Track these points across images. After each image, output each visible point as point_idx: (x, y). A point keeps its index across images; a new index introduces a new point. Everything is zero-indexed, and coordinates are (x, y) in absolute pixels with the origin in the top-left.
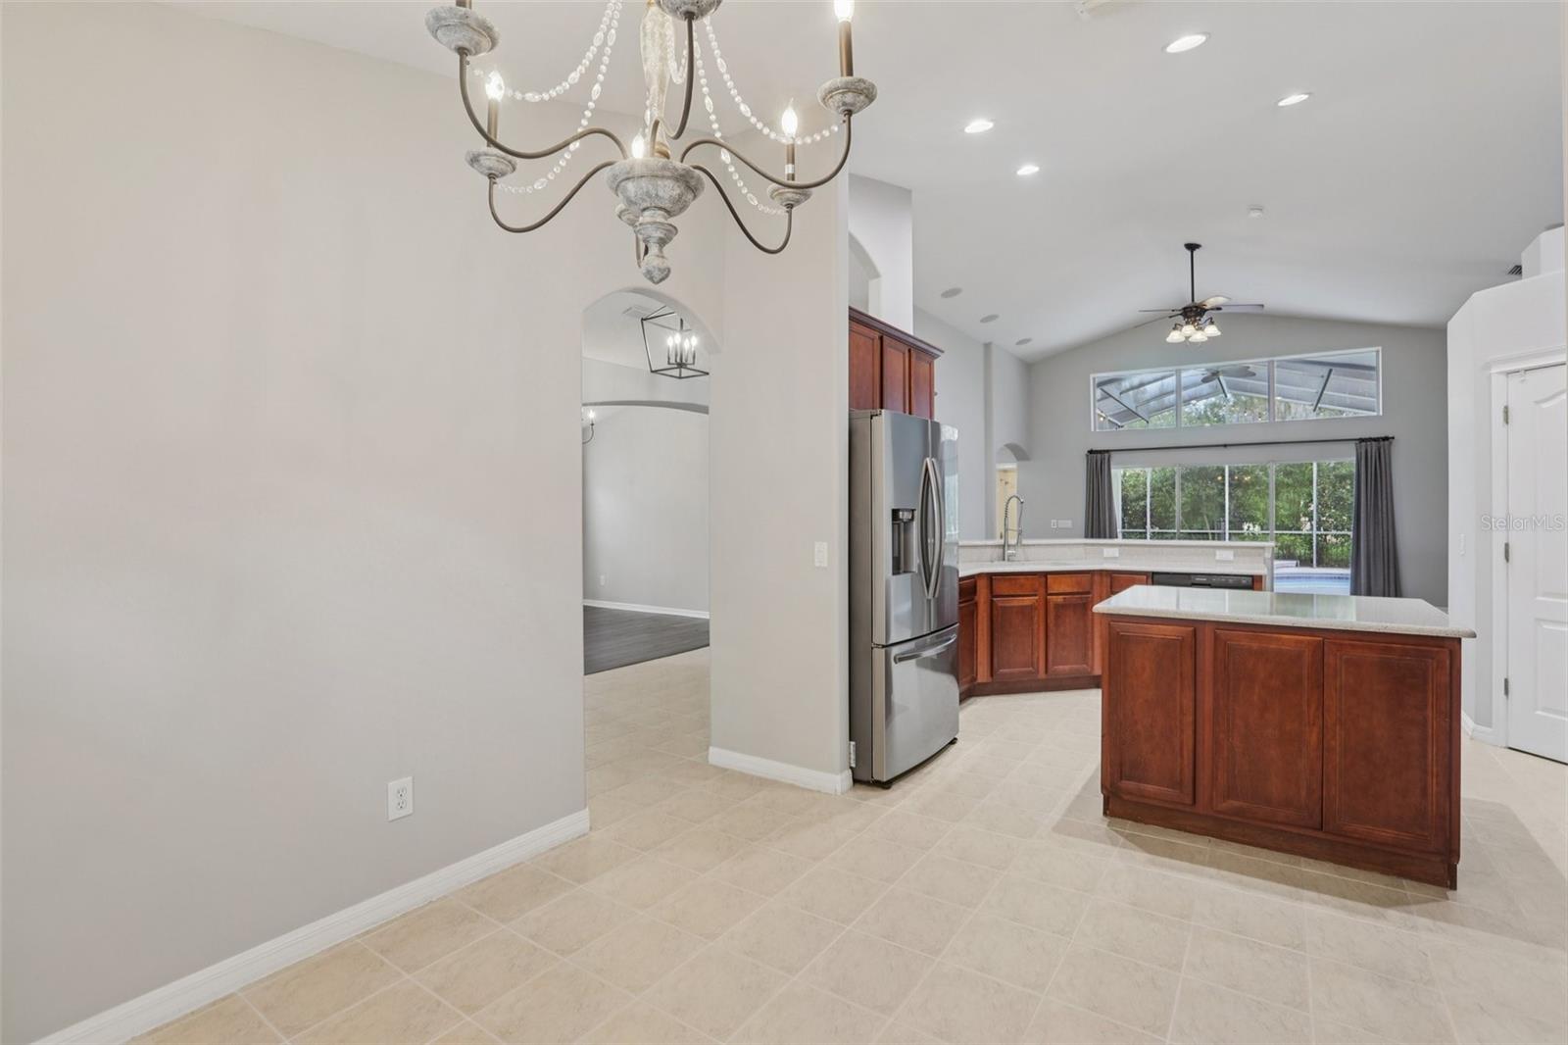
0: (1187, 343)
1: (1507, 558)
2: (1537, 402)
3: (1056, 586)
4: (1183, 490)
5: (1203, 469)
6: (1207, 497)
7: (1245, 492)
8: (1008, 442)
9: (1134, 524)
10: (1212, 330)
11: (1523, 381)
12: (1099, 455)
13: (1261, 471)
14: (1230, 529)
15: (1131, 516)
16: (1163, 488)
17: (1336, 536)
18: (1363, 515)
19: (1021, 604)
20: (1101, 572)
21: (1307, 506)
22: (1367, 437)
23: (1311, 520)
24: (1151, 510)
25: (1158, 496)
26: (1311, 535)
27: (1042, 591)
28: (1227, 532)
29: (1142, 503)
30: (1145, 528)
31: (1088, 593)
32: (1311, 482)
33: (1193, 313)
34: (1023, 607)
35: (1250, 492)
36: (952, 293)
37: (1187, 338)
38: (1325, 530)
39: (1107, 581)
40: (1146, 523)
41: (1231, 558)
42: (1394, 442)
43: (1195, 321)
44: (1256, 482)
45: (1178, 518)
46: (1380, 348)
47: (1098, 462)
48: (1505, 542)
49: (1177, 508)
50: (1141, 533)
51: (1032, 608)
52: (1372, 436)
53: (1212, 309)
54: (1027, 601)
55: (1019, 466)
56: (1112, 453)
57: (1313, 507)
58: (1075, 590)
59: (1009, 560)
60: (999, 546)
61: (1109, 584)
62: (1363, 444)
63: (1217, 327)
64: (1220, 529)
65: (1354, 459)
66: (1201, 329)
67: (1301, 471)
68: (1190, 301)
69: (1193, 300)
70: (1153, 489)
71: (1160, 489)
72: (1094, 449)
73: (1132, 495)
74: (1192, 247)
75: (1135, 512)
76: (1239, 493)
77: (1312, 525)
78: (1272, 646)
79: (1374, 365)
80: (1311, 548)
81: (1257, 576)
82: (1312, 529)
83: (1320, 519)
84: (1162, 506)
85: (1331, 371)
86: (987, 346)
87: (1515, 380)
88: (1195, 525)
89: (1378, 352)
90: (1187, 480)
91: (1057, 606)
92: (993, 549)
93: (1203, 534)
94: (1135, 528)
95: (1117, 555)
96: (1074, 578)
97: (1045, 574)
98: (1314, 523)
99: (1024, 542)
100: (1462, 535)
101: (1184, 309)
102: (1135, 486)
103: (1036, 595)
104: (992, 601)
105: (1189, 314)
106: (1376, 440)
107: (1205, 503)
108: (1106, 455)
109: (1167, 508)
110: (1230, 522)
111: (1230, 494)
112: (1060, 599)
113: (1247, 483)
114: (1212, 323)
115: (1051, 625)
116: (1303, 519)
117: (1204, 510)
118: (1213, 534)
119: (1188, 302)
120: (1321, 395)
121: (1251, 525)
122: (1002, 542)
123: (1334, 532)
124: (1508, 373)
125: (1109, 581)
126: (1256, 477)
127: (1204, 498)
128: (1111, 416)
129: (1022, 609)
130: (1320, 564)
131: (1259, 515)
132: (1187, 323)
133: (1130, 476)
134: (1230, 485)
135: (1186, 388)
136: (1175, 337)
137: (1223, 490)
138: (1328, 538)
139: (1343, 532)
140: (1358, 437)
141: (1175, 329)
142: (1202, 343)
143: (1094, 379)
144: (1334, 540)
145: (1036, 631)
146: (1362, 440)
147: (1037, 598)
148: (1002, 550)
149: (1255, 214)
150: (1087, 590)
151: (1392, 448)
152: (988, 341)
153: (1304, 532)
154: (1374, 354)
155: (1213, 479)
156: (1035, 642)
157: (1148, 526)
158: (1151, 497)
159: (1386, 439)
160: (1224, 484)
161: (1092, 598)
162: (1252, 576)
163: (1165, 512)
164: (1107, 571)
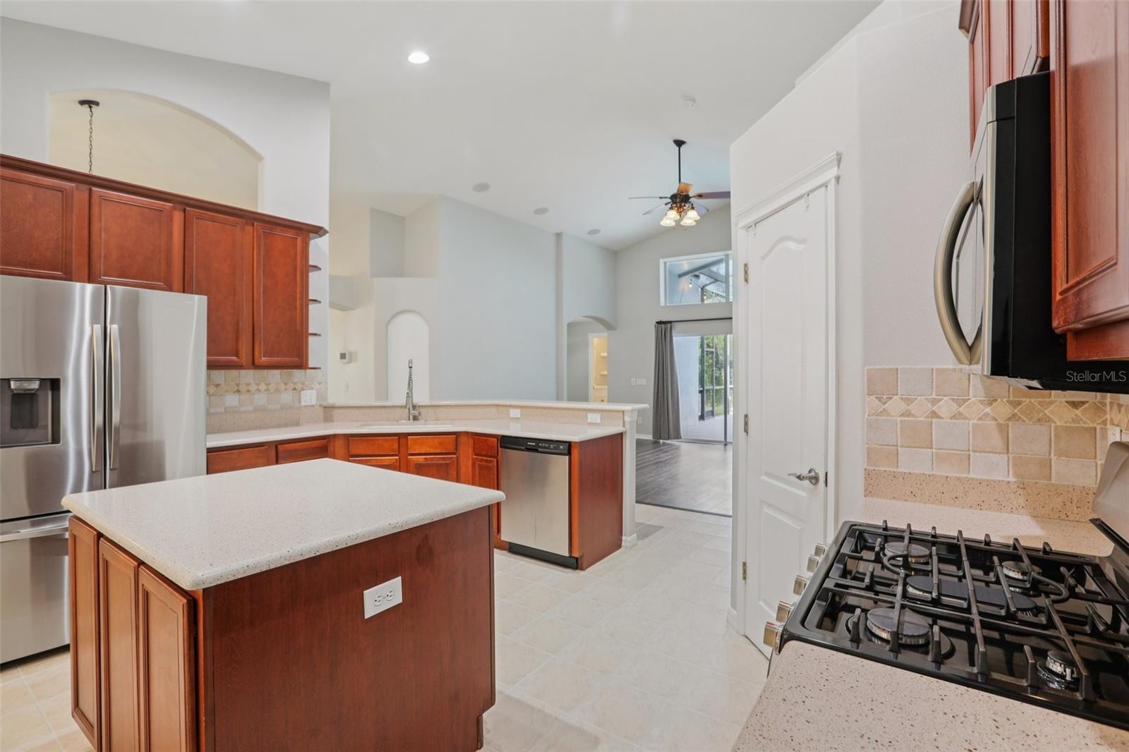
2: (762, 258)
8: (584, 315)
12: (663, 325)
33: (681, 199)
43: (681, 207)
47: (663, 331)
56: (674, 324)
58: (438, 451)
61: (472, 446)
69: (679, 189)
72: (663, 320)
74: (679, 143)
86: (560, 235)
87: (751, 233)
96: (437, 439)
103: (396, 455)
108: (669, 325)
114: (693, 208)
124: (747, 228)
143: (665, 263)
152: (559, 231)
164: (471, 433)
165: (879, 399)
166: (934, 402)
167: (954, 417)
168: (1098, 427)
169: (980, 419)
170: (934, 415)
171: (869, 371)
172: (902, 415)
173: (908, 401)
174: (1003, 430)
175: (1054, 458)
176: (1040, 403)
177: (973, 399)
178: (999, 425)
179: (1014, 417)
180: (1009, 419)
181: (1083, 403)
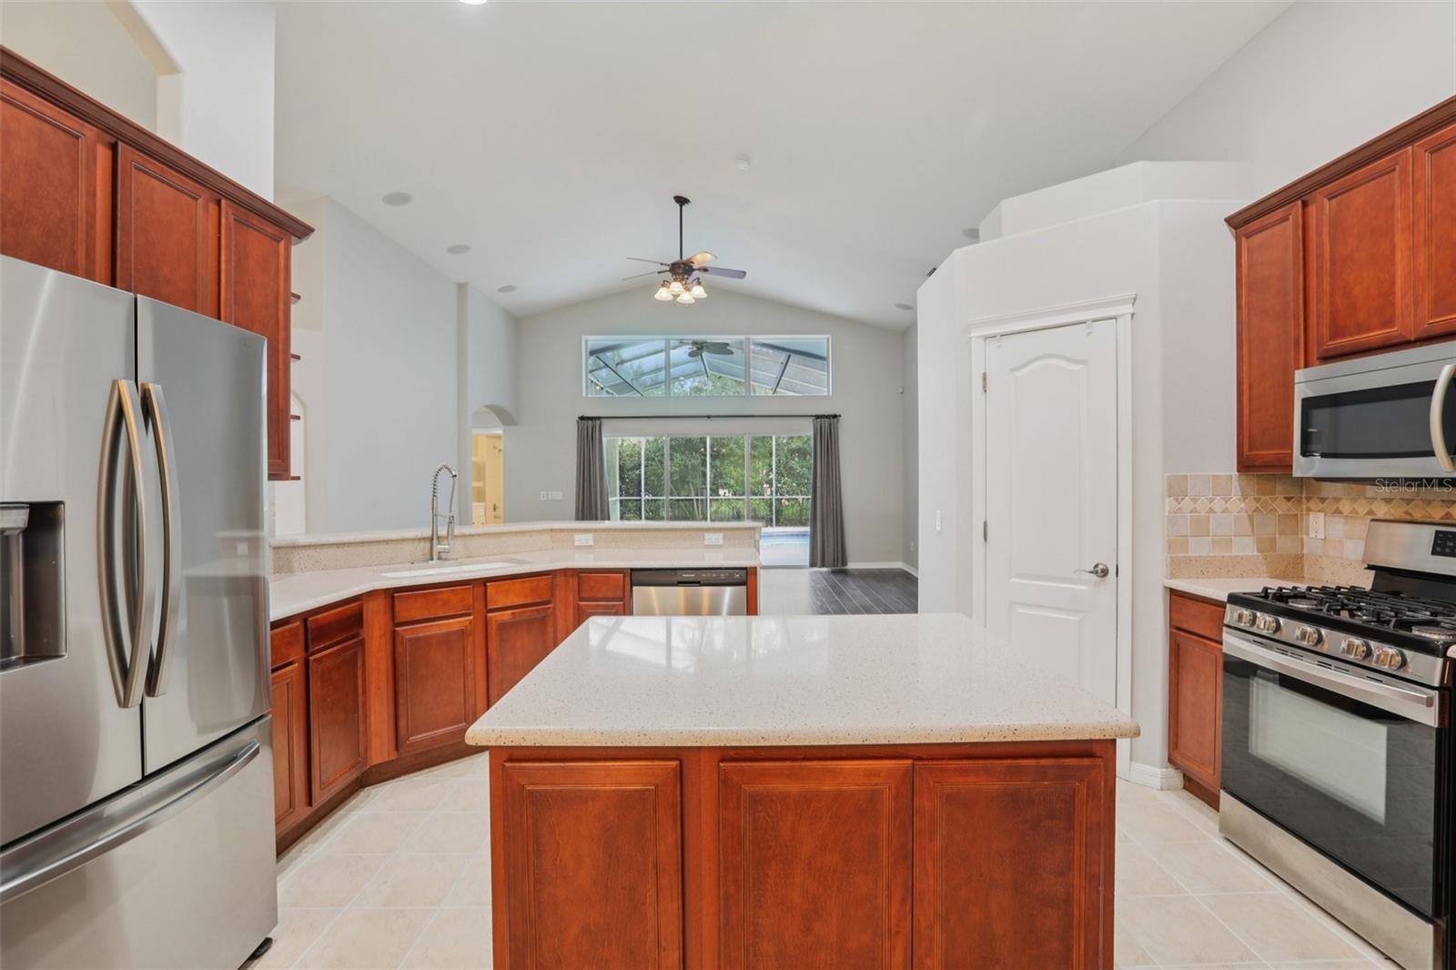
0: (674, 302)
1: (986, 540)
2: (1012, 370)
3: (498, 597)
4: (672, 460)
5: (689, 441)
6: (692, 466)
7: (722, 463)
8: (487, 403)
9: (631, 491)
10: (698, 291)
11: (999, 346)
12: (590, 422)
13: (735, 443)
14: (711, 495)
15: (628, 483)
16: (655, 457)
17: (788, 500)
18: (819, 484)
19: (444, 631)
20: (566, 572)
21: (768, 475)
22: (821, 414)
23: (771, 486)
24: (645, 478)
25: (652, 465)
26: (771, 499)
27: (479, 606)
28: (709, 498)
29: (638, 472)
30: (640, 496)
31: (548, 602)
32: (771, 454)
33: (682, 270)
34: (448, 635)
35: (726, 462)
36: (398, 199)
37: (676, 296)
38: (781, 495)
39: (573, 582)
40: (641, 491)
41: (721, 542)
42: (841, 420)
43: (683, 279)
44: (731, 454)
45: (667, 485)
46: (830, 336)
47: (589, 428)
48: (984, 520)
49: (666, 477)
50: (637, 500)
51: (463, 633)
52: (826, 414)
53: (699, 269)
54: (455, 624)
55: (504, 431)
56: (603, 420)
57: (773, 476)
58: (529, 601)
59: (439, 558)
60: (424, 539)
61: (576, 588)
62: (819, 420)
63: (704, 288)
64: (702, 495)
65: (811, 434)
66: (688, 290)
67: (764, 445)
68: (679, 258)
69: (681, 257)
70: (647, 459)
71: (653, 460)
72: (585, 415)
73: (629, 464)
74: (681, 201)
75: (632, 481)
76: (718, 463)
77: (771, 491)
78: (826, 788)
79: (825, 355)
80: (771, 511)
81: (751, 568)
82: (772, 494)
83: (777, 486)
84: (655, 475)
85: (789, 356)
86: (462, 287)
87: (992, 344)
88: (683, 493)
89: (828, 339)
90: (676, 451)
91: (503, 626)
92: (416, 544)
93: (690, 500)
94: (632, 495)
95: (591, 543)
96: (527, 584)
97: (484, 582)
98: (774, 489)
99: (457, 532)
100: (938, 512)
101: (673, 264)
102: (631, 456)
103: (469, 614)
104: (394, 632)
105: (677, 270)
106: (828, 417)
107: (691, 473)
108: (598, 422)
109: (659, 477)
110: (711, 489)
111: (711, 464)
112: (506, 615)
113: (724, 455)
114: (699, 283)
115: (493, 655)
116: (765, 486)
117: (689, 479)
118: (697, 500)
119: (676, 258)
120: (780, 380)
121: (727, 491)
122: (428, 533)
123: (787, 497)
124: (986, 338)
125: (576, 583)
126: (731, 449)
127: (690, 467)
128: (609, 387)
129: (447, 639)
130: (778, 523)
131: (732, 482)
132: (675, 280)
133: (628, 445)
134: (711, 456)
135: (675, 366)
136: (663, 294)
137: (705, 461)
138: (783, 501)
139: (794, 497)
140: (814, 414)
141: (663, 286)
142: (690, 304)
143: (586, 341)
144: (787, 503)
145: (470, 667)
146: (818, 417)
147: (471, 617)
148: (428, 545)
149: (742, 166)
150: (546, 598)
151: (839, 425)
152: (462, 281)
153: (766, 497)
154: (826, 341)
155: (697, 451)
156: (470, 684)
157: (643, 494)
158: (646, 466)
159: (835, 416)
160: (706, 455)
161: (554, 608)
162: (745, 569)
163: (658, 480)
164: (574, 570)
165: (1177, 500)
166: (1212, 500)
167: (1223, 512)
168: (1299, 514)
169: (1238, 512)
170: (1211, 510)
171: (1169, 477)
172: (1191, 512)
173: (1195, 500)
174: (1251, 518)
175: (1277, 536)
176: (1271, 499)
177: (1234, 498)
178: (1249, 516)
179: (1257, 510)
180: (1255, 511)
181: (1292, 498)
